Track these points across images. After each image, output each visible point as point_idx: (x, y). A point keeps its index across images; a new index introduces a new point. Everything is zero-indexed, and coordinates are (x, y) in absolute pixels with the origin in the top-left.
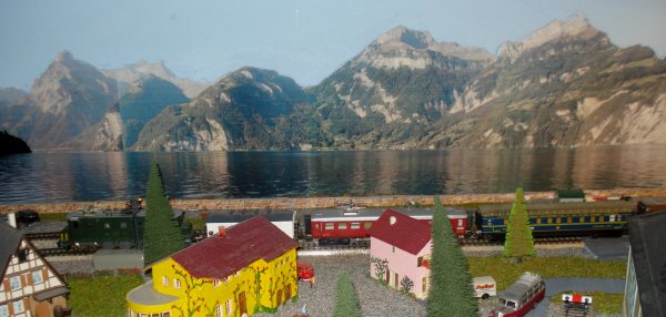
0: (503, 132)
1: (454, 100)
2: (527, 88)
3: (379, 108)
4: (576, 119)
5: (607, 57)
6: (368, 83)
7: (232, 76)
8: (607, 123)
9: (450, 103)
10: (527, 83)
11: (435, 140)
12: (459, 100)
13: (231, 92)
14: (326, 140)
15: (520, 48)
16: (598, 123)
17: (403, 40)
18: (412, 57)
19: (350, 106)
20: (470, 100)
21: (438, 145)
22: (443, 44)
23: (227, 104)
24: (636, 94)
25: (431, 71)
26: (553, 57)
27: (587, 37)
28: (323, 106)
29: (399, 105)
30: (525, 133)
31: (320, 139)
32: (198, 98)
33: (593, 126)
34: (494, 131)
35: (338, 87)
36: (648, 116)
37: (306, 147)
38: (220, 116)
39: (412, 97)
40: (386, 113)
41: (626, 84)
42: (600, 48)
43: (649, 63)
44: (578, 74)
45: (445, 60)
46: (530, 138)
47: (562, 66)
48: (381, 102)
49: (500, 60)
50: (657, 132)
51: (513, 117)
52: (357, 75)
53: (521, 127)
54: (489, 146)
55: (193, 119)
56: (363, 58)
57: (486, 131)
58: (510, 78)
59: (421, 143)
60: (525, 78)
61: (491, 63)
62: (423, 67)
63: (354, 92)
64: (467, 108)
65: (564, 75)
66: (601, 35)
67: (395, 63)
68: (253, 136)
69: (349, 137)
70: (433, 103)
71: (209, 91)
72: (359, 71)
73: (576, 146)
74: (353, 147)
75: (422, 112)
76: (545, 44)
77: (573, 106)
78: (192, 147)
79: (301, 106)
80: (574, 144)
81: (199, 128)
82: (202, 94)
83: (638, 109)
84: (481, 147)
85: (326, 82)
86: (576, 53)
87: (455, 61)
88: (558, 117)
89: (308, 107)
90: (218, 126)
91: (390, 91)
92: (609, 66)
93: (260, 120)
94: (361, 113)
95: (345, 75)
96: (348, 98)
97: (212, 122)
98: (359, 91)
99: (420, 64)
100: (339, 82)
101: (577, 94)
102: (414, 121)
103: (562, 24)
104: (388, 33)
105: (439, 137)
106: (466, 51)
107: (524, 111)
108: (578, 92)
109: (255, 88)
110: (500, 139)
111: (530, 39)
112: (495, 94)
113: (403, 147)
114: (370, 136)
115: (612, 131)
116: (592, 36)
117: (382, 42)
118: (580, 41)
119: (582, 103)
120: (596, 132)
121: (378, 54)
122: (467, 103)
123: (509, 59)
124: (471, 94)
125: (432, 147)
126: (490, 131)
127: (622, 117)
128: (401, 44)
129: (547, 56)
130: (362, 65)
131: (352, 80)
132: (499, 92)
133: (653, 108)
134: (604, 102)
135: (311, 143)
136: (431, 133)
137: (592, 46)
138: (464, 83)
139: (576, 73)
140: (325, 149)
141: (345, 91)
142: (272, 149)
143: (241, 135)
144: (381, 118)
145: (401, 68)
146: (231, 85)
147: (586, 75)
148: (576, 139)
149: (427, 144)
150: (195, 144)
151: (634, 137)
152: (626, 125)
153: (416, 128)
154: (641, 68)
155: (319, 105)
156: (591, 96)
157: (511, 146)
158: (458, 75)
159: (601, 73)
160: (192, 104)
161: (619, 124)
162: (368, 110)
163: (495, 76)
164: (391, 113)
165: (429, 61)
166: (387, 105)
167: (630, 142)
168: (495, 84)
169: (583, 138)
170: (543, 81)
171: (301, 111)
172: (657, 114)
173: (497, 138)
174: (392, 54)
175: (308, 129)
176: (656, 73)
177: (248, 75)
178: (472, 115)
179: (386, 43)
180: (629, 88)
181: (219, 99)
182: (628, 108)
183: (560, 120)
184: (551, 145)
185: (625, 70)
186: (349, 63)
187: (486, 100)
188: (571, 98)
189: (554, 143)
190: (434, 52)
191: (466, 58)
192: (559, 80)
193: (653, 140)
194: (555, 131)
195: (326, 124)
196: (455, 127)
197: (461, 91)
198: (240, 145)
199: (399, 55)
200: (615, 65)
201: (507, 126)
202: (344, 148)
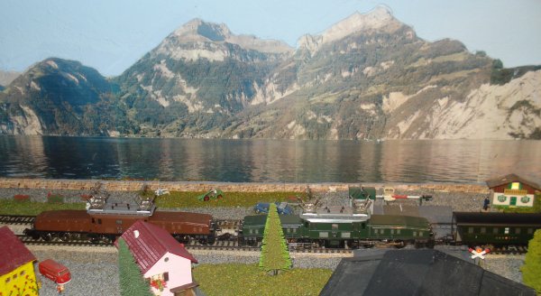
0: (306, 124)
1: (255, 92)
2: (329, 81)
3: (181, 98)
4: (381, 113)
5: (413, 51)
6: (169, 74)
7: (39, 66)
8: (414, 118)
9: (251, 95)
10: (328, 76)
11: (238, 130)
12: (259, 92)
13: (40, 81)
14: (133, 128)
15: (319, 42)
16: (405, 118)
17: (199, 33)
18: (210, 49)
19: (153, 96)
20: (271, 93)
21: (242, 135)
22: (240, 37)
23: (37, 92)
24: (445, 89)
25: (230, 63)
26: (356, 50)
27: (390, 30)
28: (128, 95)
29: (200, 95)
30: (329, 126)
31: (126, 127)
32: (11, 86)
33: (399, 121)
34: (297, 123)
35: (140, 78)
36: (458, 111)
37: (114, 134)
38: (32, 103)
39: (213, 88)
40: (188, 103)
41: (434, 79)
42: (405, 42)
43: (459, 58)
44: (382, 68)
45: (243, 53)
46: (334, 131)
47: (365, 60)
48: (182, 93)
49: (299, 53)
50: (469, 127)
51: (316, 109)
52: (157, 67)
53: (324, 120)
54: (292, 138)
55: (8, 105)
56: (162, 50)
57: (289, 122)
58: (311, 71)
59: (224, 133)
60: (326, 71)
61: (290, 56)
62: (222, 59)
63: (155, 82)
64: (268, 99)
65: (368, 69)
66: (405, 28)
67: (193, 55)
68: (64, 122)
69: (155, 126)
70: (234, 95)
71: (20, 80)
72: (159, 63)
73: (383, 140)
74: (159, 134)
75: (223, 102)
76: (346, 37)
77: (378, 100)
78: (10, 131)
79: (106, 95)
80: (380, 137)
81: (14, 113)
82: (14, 82)
83: (448, 104)
84: (285, 138)
85: (128, 73)
86: (380, 47)
87: (253, 54)
88: (362, 111)
89: (113, 96)
90: (31, 112)
91: (191, 82)
92: (415, 61)
93: (69, 107)
94: (165, 103)
95: (145, 66)
96: (150, 88)
97: (26, 109)
98: (160, 82)
99: (219, 56)
100: (140, 73)
101: (382, 88)
102: (216, 111)
103: (363, 17)
104: (184, 26)
105: (243, 128)
106: (264, 44)
107: (326, 104)
108: (383, 85)
109: (62, 78)
110: (303, 131)
111: (330, 32)
112: (296, 87)
113: (208, 136)
114: (174, 125)
115: (421, 125)
116: (397, 28)
117: (179, 34)
118: (382, 35)
119: (388, 97)
120: (403, 127)
121: (176, 45)
122: (268, 95)
123: (309, 52)
124: (271, 87)
125: (236, 137)
126: (293, 123)
127: (431, 113)
128: (198, 36)
129: (349, 49)
130: (160, 57)
131: (152, 71)
132: (299, 84)
133: (465, 103)
134: (411, 96)
135: (118, 130)
136: (234, 124)
137: (398, 40)
138: (264, 75)
139: (379, 67)
140: (133, 136)
141: (147, 82)
142: (83, 134)
143: (53, 121)
144: (184, 108)
145: (199, 60)
146: (39, 74)
147: (391, 69)
148: (383, 132)
149: (230, 133)
150: (12, 129)
151: (444, 133)
152: (435, 119)
153: (219, 119)
154: (449, 62)
155: (123, 94)
156: (397, 91)
157: (315, 138)
158: (257, 67)
159: (406, 68)
160: (6, 92)
161: (428, 117)
162: (171, 100)
163: (295, 69)
164: (194, 103)
165: (227, 53)
166: (189, 96)
167: (440, 137)
168: (295, 78)
169: (390, 132)
170: (345, 74)
171: (107, 99)
172: (469, 110)
173: (300, 130)
174: (190, 46)
175: (115, 117)
176: (467, 69)
177: (54, 65)
178: (274, 106)
179: (183, 35)
180: (438, 83)
181: (29, 87)
182: (437, 103)
183: (365, 114)
184: (357, 139)
185: (433, 63)
186: (149, 54)
187: (287, 93)
188: (376, 92)
189: (359, 136)
190: (232, 45)
191: (265, 50)
192: (362, 74)
193: (465, 136)
194: (360, 124)
195: (132, 113)
196: (257, 118)
197: (261, 83)
198: (53, 130)
199: (198, 47)
200: (422, 59)
201: (310, 118)
202: (150, 135)
